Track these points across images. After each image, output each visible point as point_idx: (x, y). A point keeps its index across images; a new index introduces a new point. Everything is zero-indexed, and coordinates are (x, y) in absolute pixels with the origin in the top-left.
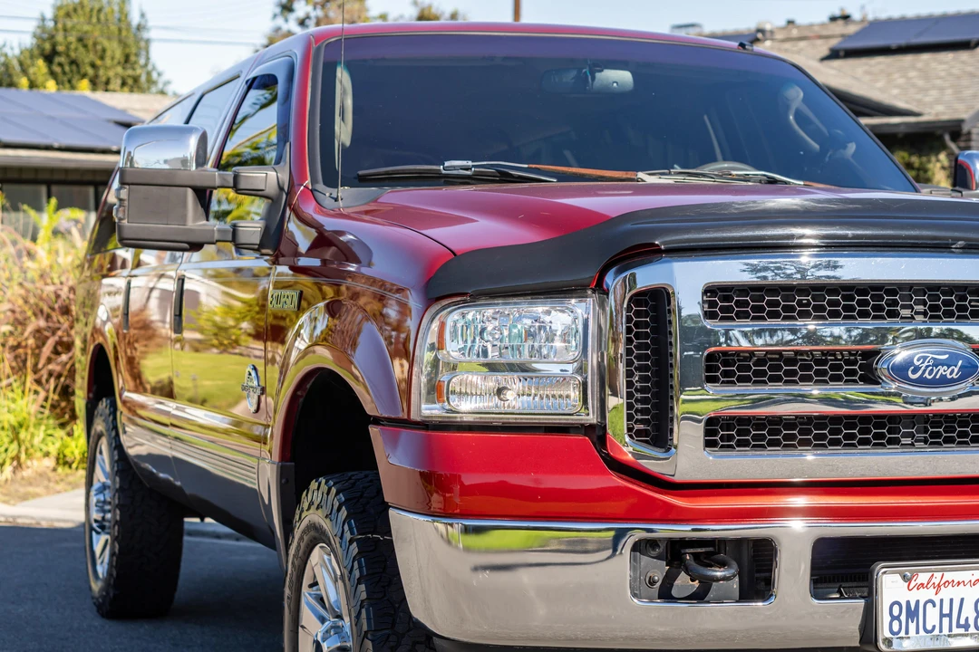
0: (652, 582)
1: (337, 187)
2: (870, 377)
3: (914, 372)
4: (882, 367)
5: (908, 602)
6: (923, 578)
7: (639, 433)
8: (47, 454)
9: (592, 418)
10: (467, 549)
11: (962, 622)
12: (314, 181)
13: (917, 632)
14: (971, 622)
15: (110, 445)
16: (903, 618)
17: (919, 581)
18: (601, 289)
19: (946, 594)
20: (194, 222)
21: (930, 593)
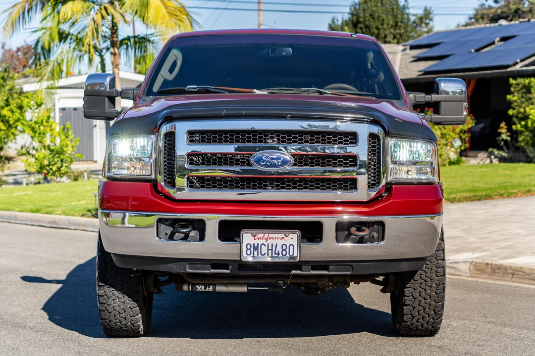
0: (167, 234)
2: (249, 164)
3: (263, 162)
4: (252, 160)
5: (254, 244)
6: (260, 235)
7: (169, 182)
9: (153, 177)
11: (277, 252)
12: (143, 94)
13: (258, 255)
14: (280, 253)
16: (252, 249)
17: (259, 237)
18: (158, 132)
19: (270, 242)
20: (109, 109)
21: (264, 241)
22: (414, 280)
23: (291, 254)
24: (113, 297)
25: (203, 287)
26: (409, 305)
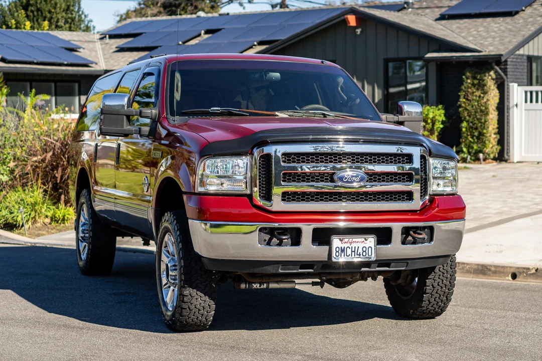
0: (265, 240)
1: (174, 116)
2: (332, 181)
3: (345, 179)
4: (335, 178)
5: (341, 247)
6: (346, 240)
7: (262, 197)
8: (47, 216)
9: (248, 192)
10: (212, 233)
11: (358, 254)
12: (167, 114)
13: (344, 256)
14: (361, 254)
15: (88, 207)
16: (340, 252)
17: (345, 241)
18: (252, 154)
19: (353, 245)
20: (127, 127)
21: (348, 245)
22: (435, 273)
23: (370, 254)
24: (197, 296)
25: (258, 285)
26: (428, 293)
